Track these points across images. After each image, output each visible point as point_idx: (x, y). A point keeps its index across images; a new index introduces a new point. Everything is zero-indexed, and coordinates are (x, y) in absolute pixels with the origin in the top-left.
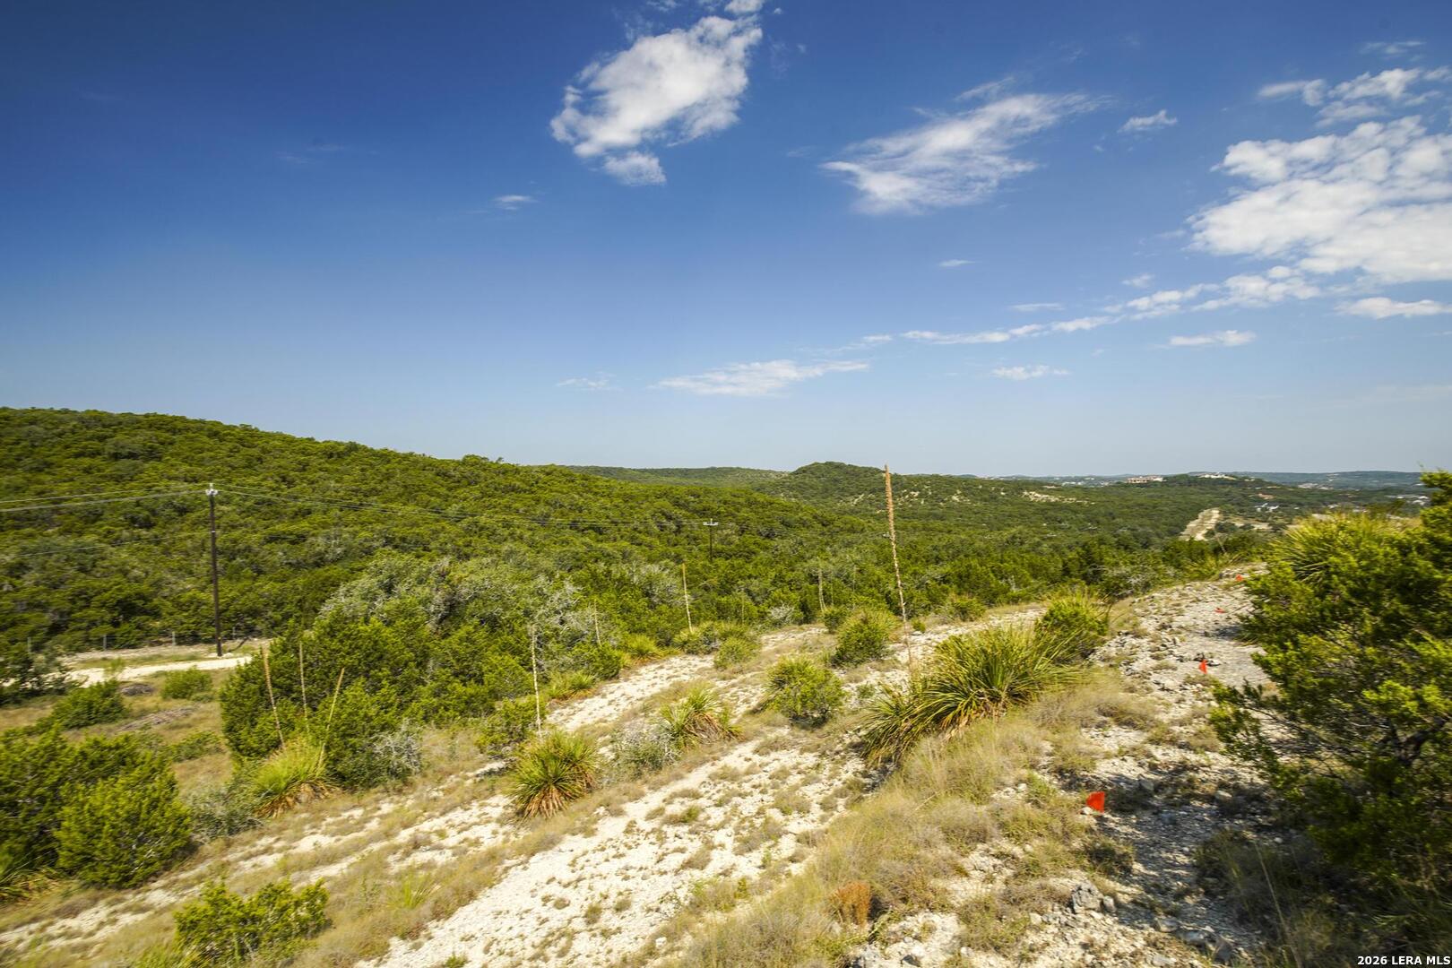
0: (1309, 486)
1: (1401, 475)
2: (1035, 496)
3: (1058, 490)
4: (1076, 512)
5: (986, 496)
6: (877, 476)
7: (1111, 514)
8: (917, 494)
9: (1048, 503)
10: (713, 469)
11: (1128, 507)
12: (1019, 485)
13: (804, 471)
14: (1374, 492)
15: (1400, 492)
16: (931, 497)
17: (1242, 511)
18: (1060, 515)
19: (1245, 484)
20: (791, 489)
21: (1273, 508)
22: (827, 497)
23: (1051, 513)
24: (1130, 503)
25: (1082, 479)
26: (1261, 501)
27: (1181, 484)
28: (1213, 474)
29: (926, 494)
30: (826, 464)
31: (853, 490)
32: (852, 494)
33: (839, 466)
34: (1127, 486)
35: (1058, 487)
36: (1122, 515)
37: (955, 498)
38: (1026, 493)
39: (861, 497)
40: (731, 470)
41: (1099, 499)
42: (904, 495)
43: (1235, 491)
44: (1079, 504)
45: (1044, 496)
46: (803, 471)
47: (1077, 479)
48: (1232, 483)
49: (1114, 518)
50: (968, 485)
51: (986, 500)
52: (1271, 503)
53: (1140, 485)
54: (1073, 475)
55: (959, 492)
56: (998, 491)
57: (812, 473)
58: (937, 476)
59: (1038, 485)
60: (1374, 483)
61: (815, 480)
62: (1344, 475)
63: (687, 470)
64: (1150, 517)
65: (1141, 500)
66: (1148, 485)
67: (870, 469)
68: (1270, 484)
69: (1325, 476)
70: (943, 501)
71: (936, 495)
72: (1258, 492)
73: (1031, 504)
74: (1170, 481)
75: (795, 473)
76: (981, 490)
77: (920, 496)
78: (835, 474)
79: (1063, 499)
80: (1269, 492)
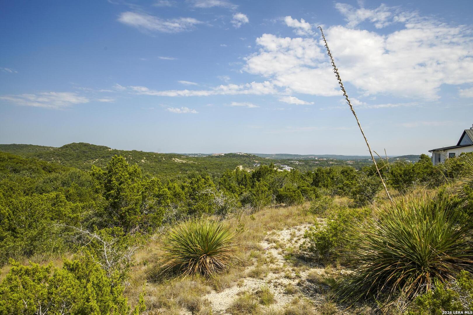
0: (268, 158)
1: (291, 155)
2: (177, 160)
4: (192, 167)
5: (157, 160)
6: (106, 150)
7: (206, 168)
8: (125, 158)
9: (182, 163)
11: (212, 165)
12: (171, 156)
13: (67, 147)
14: (285, 160)
15: (292, 160)
16: (132, 160)
17: (249, 166)
18: (187, 168)
19: (250, 157)
20: (58, 155)
21: (258, 165)
22: (79, 160)
23: (183, 167)
24: (213, 163)
25: (197, 154)
26: (255, 163)
27: (230, 157)
28: (240, 153)
29: (129, 159)
30: (79, 144)
31: (93, 157)
32: (92, 159)
33: (86, 145)
34: (212, 157)
35: (187, 157)
36: (210, 168)
37: (143, 161)
38: (173, 159)
39: (97, 160)
41: (202, 162)
43: (247, 159)
44: (194, 164)
45: (181, 160)
46: (66, 147)
47: (195, 155)
48: (246, 156)
49: (207, 169)
50: (149, 156)
51: (156, 162)
52: (258, 163)
53: (217, 157)
54: (193, 153)
55: (145, 158)
56: (162, 158)
57: (71, 148)
58: (135, 151)
59: (179, 156)
60: (284, 158)
61: (73, 152)
62: (277, 155)
64: (220, 169)
65: (217, 162)
66: (219, 157)
67: (103, 146)
68: (257, 157)
69: (272, 155)
70: (137, 162)
71: (134, 159)
72: (254, 160)
73: (175, 164)
74: (226, 155)
75: (61, 148)
76: (155, 158)
77: (126, 160)
78: (84, 149)
79: (188, 162)
80: (257, 160)
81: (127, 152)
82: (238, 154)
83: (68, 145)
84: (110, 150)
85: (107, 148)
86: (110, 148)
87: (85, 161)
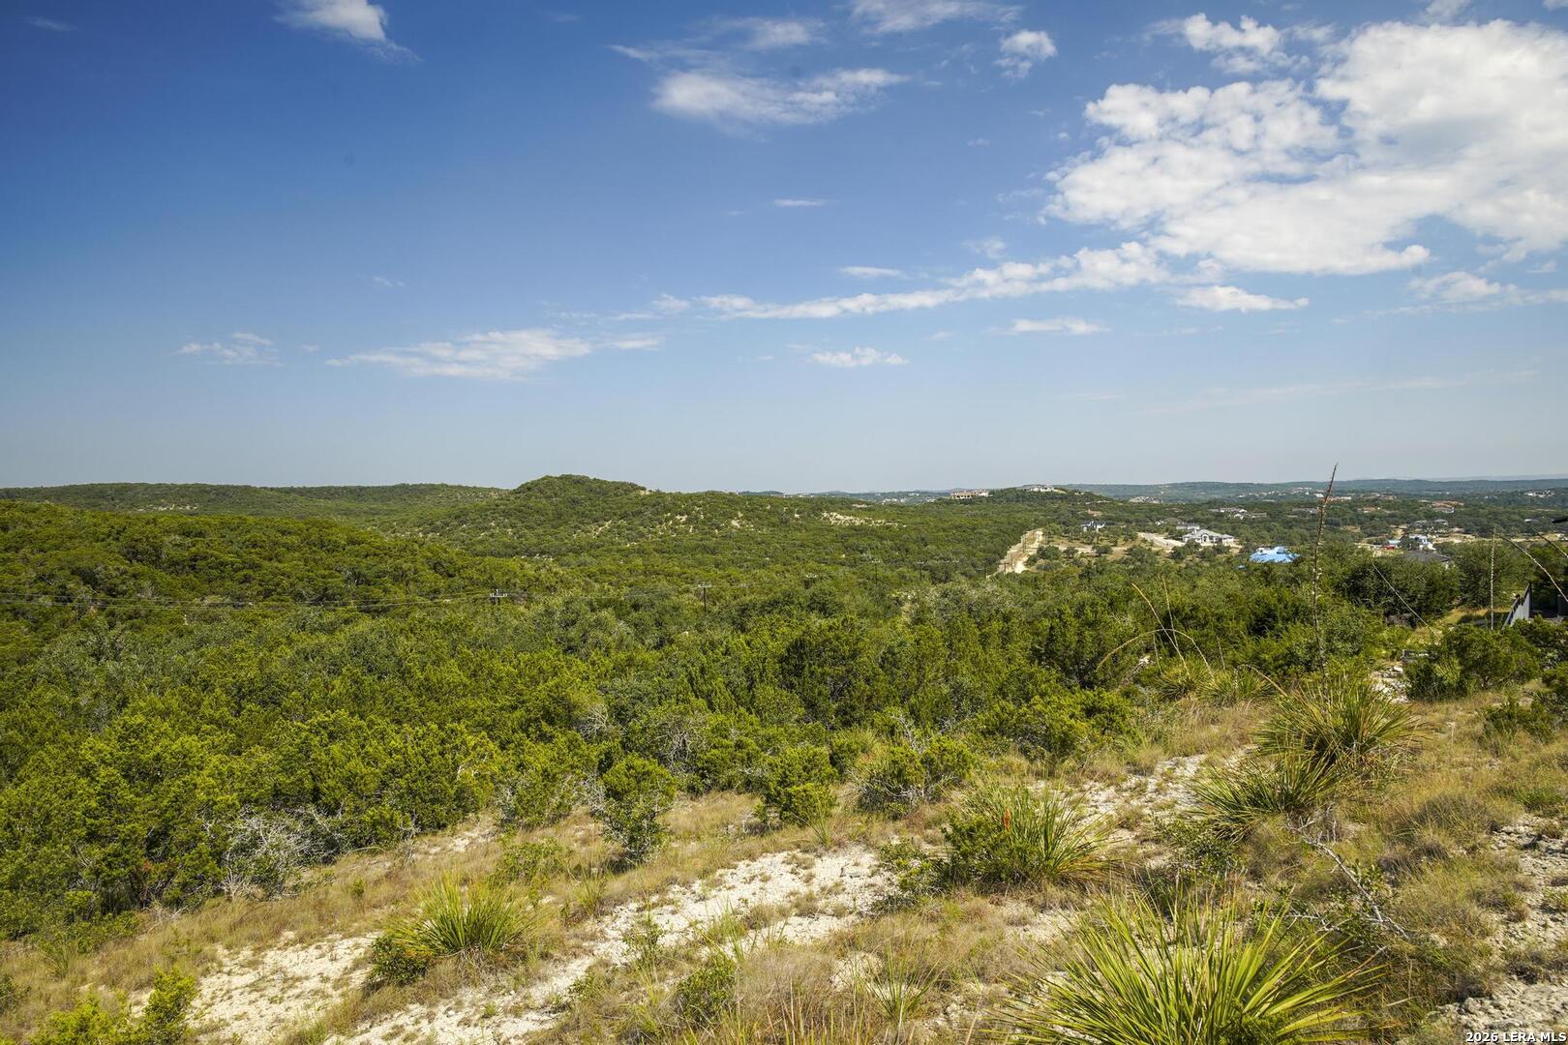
0: (1141, 499)
1: (1226, 485)
2: (839, 518)
3: (870, 510)
4: (881, 538)
5: (775, 520)
6: (632, 494)
7: (923, 539)
8: (684, 518)
9: (852, 527)
10: (404, 487)
11: (944, 530)
12: (820, 504)
13: (529, 489)
14: (1198, 506)
15: (1223, 505)
16: (704, 523)
17: (1066, 532)
18: (863, 543)
19: (1075, 499)
20: (507, 514)
21: (1099, 527)
22: (560, 525)
23: (852, 541)
24: (946, 525)
25: (906, 495)
26: (1088, 518)
27: (1008, 500)
29: (697, 518)
30: (561, 478)
31: (598, 514)
32: (595, 521)
33: (579, 481)
34: (949, 503)
35: (871, 505)
36: (936, 541)
37: (734, 523)
38: (825, 514)
39: (607, 524)
40: (432, 488)
41: (914, 520)
42: (667, 520)
43: (1065, 508)
44: (888, 528)
45: (848, 518)
46: (527, 488)
47: (900, 495)
48: (1062, 498)
49: (926, 545)
50: (753, 505)
51: (774, 525)
52: (1097, 520)
53: (964, 502)
54: (897, 490)
55: (740, 515)
56: (790, 512)
57: (541, 492)
58: (713, 493)
59: (844, 503)
60: (1202, 496)
61: (544, 501)
62: (1174, 486)
63: (361, 489)
64: (967, 542)
65: (958, 520)
66: (973, 501)
67: (623, 484)
68: (1100, 498)
69: (1157, 488)
70: (718, 528)
71: (710, 520)
72: (1089, 508)
73: (830, 529)
74: (997, 496)
75: (515, 492)
76: (769, 512)
77: (688, 522)
78: (573, 492)
79: (869, 522)
80: (1098, 508)
81: (690, 496)
82: (1036, 490)
83: (532, 483)
84: (642, 493)
85: (634, 487)
86: (644, 489)
87: (576, 527)
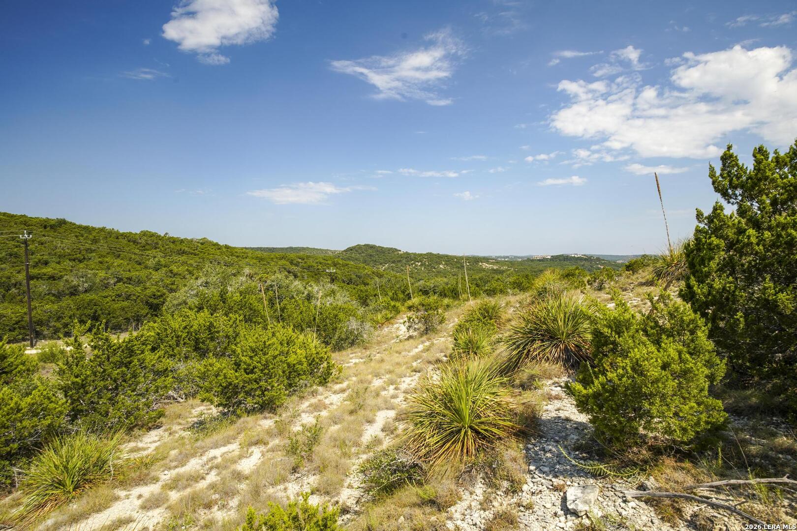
0: (620, 262)
2: (485, 265)
3: (497, 262)
5: (459, 265)
6: (396, 253)
8: (419, 264)
9: (493, 270)
10: (291, 248)
12: (476, 260)
13: (351, 250)
16: (428, 266)
19: (592, 260)
25: (508, 257)
27: (560, 260)
28: (576, 254)
29: (425, 264)
30: (365, 245)
31: (382, 261)
32: (381, 264)
33: (372, 247)
34: (533, 261)
35: (496, 261)
37: (441, 266)
38: (480, 264)
39: (386, 265)
40: (302, 249)
41: (519, 267)
42: (412, 264)
43: (587, 264)
44: (509, 270)
45: (490, 266)
47: (505, 257)
48: (585, 260)
50: (449, 260)
51: (459, 268)
53: (539, 260)
54: (502, 255)
55: (443, 263)
56: (465, 262)
57: (356, 251)
58: (431, 253)
59: (486, 260)
61: (358, 255)
63: (274, 248)
65: (541, 268)
66: (543, 260)
67: (391, 248)
68: (604, 260)
69: (627, 257)
70: (434, 268)
71: (431, 264)
72: (597, 264)
73: (484, 270)
74: (554, 258)
75: (345, 251)
76: (456, 262)
77: (421, 265)
78: (370, 251)
79: (500, 267)
80: (602, 264)
81: (421, 254)
82: (573, 256)
83: (353, 247)
84: (400, 252)
85: (396, 250)
86: (400, 251)
87: (373, 266)
